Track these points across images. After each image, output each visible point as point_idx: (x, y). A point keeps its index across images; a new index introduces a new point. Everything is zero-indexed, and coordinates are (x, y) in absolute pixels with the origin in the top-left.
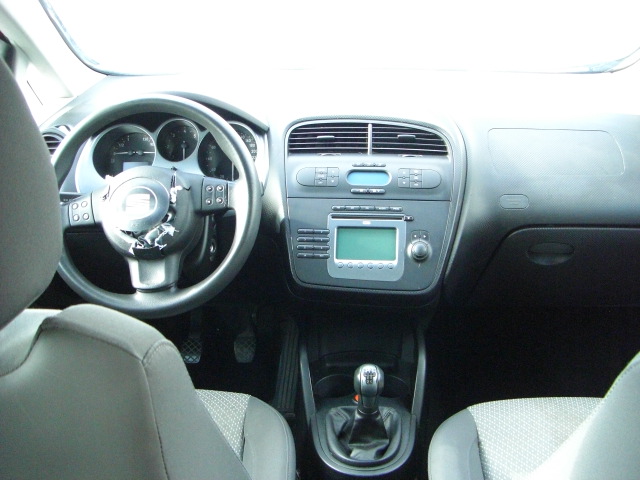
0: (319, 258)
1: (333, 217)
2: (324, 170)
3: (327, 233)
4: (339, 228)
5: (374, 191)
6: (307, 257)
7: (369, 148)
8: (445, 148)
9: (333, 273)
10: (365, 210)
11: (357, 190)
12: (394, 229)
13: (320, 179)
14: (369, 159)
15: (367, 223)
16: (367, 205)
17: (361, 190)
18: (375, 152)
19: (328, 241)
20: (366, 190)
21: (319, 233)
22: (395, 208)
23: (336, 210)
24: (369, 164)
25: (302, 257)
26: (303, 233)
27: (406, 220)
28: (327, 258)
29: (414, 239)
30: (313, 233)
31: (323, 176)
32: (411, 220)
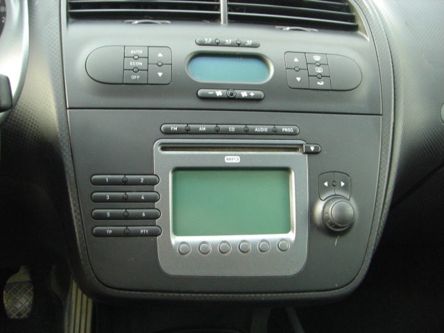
0: (138, 235)
1: (165, 148)
2: (140, 52)
3: (154, 183)
4: (177, 170)
5: (244, 94)
6: (114, 235)
7: (223, 11)
8: (352, 19)
9: (170, 267)
10: (227, 133)
11: (210, 92)
12: (287, 170)
13: (136, 70)
14: (225, 33)
15: (233, 159)
16: (231, 122)
17: (219, 93)
18: (233, 20)
19: (154, 200)
20: (227, 93)
21: (137, 183)
22: (285, 129)
23: (168, 133)
24: (228, 41)
25: (103, 235)
26: (103, 183)
27: (309, 153)
28: (155, 234)
29: (326, 189)
30: (125, 183)
31: (139, 64)
32: (315, 153)
